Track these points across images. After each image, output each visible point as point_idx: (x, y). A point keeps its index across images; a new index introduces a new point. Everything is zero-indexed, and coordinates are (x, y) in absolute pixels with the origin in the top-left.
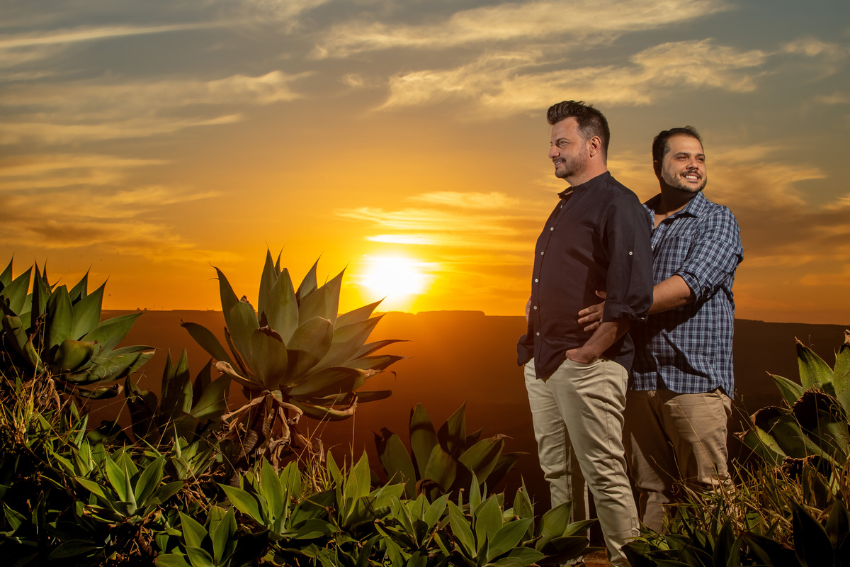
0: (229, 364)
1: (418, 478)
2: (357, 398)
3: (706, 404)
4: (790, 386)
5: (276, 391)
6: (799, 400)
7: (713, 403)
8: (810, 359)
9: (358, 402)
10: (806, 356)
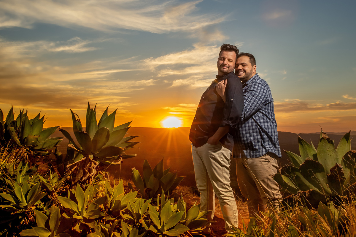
0: (73, 145)
1: (145, 187)
2: (122, 157)
3: (263, 165)
4: (293, 156)
5: (91, 155)
6: (303, 163)
7: (266, 164)
8: (304, 144)
9: (122, 159)
10: (302, 143)
